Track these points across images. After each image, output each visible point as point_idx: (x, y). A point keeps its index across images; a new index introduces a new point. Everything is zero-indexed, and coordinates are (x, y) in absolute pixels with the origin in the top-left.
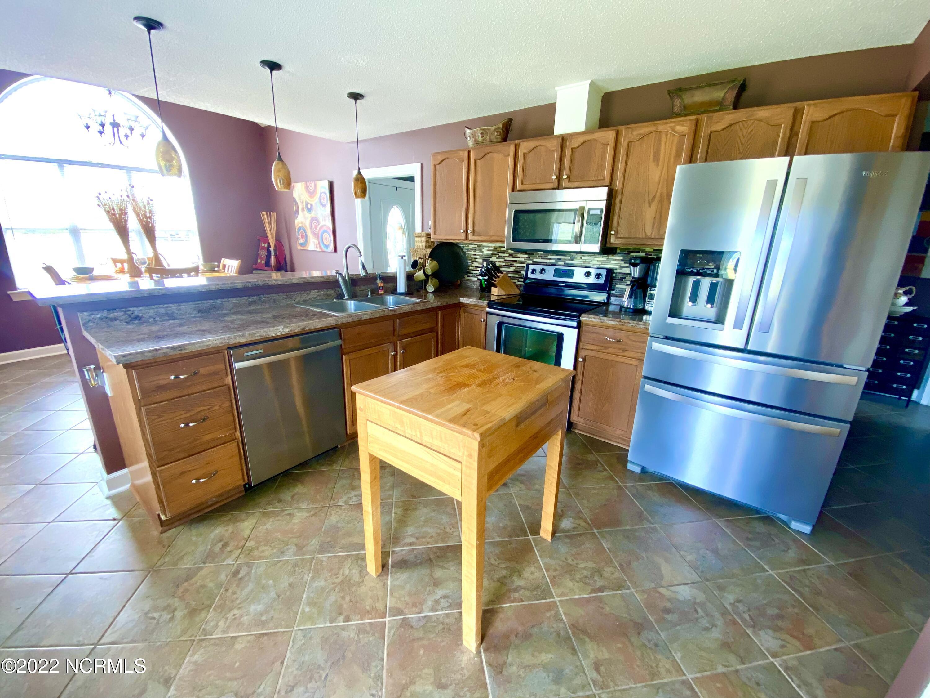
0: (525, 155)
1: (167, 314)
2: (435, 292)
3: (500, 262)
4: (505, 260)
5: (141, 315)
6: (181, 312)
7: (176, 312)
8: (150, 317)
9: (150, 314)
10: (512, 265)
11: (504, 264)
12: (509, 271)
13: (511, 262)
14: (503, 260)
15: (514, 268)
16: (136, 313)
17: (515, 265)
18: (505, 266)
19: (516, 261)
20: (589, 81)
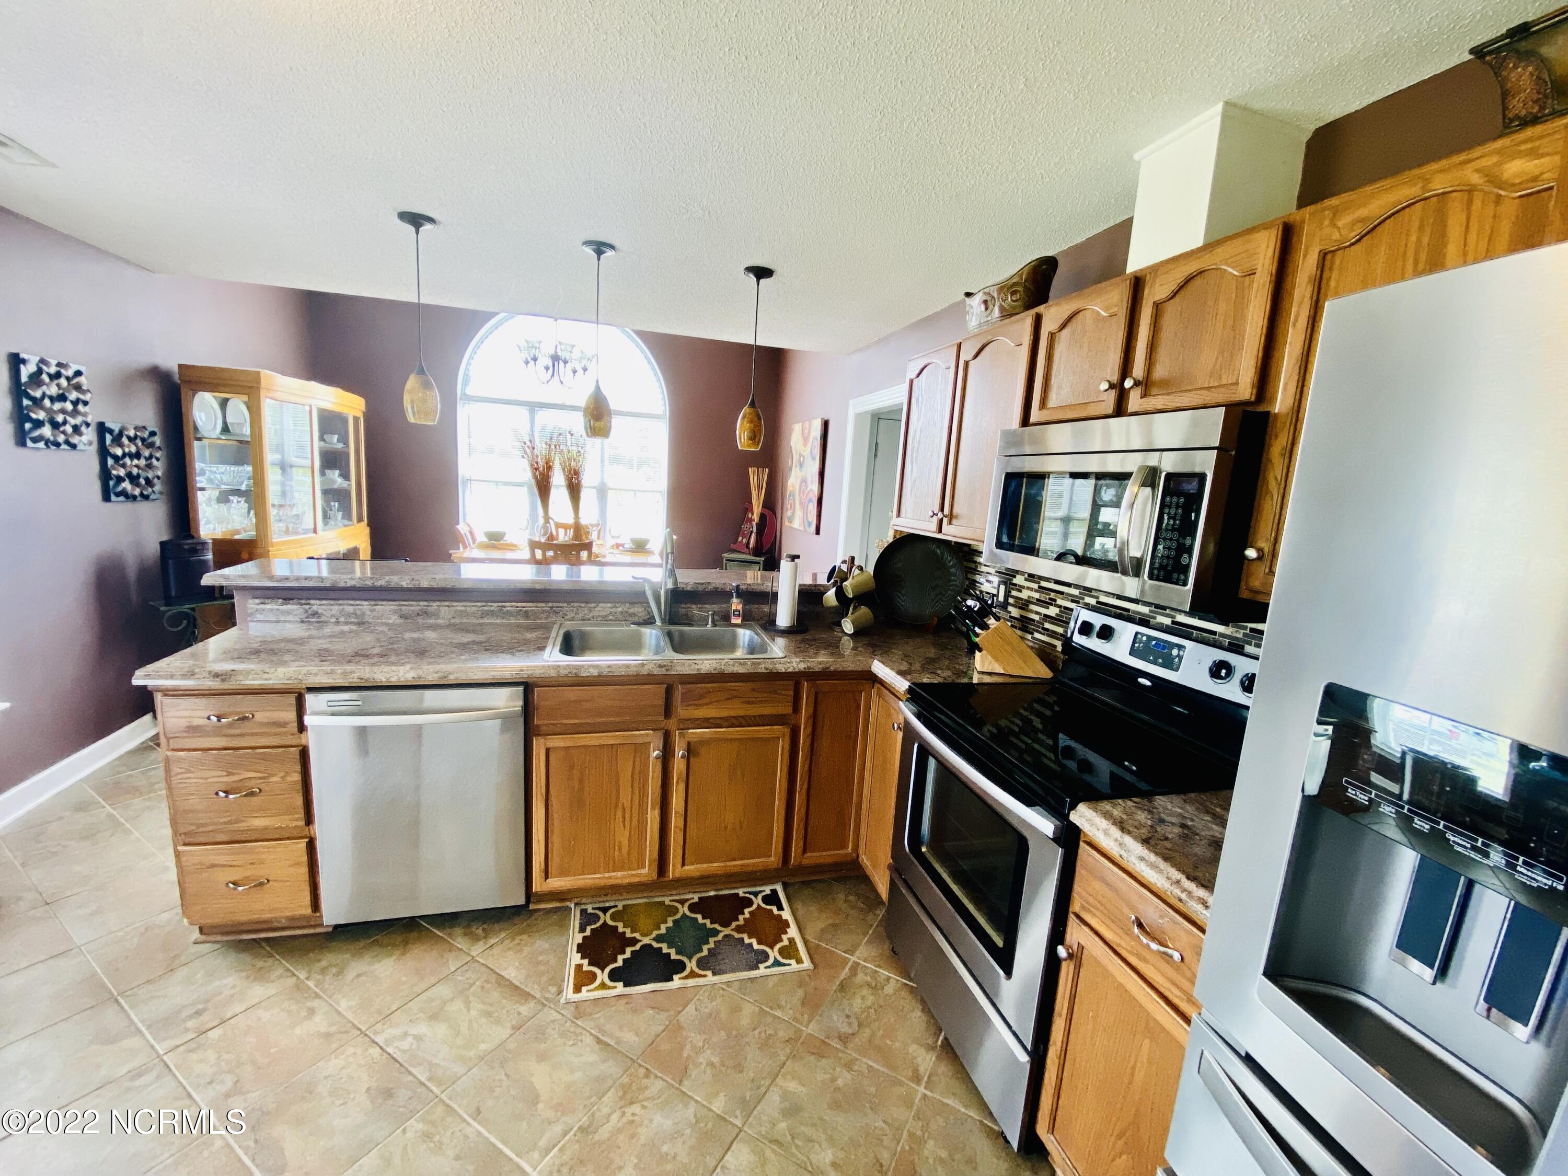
0: (1052, 336)
1: (355, 614)
2: (855, 635)
3: (1031, 589)
4: (1040, 587)
5: (320, 611)
6: (375, 614)
7: (368, 613)
8: (332, 616)
9: (333, 612)
10: (1051, 602)
11: (1037, 595)
12: (1045, 616)
13: (1052, 595)
14: (1035, 586)
15: (1057, 610)
16: (315, 608)
17: (1059, 602)
18: (1039, 602)
19: (1062, 593)
20: (1219, 107)
